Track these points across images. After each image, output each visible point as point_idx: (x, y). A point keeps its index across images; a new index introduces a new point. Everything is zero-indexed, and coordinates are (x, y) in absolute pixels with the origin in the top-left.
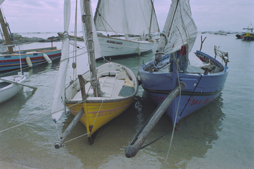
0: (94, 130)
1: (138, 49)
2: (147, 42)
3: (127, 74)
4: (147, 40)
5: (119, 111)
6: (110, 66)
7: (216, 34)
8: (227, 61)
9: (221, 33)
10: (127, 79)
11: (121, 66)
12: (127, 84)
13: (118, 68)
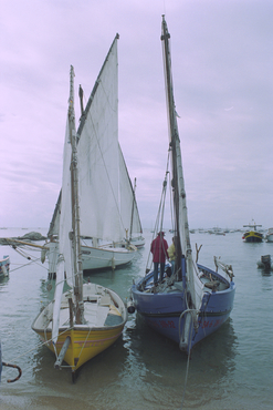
0: (79, 364)
1: (112, 261)
2: (125, 250)
3: (112, 299)
4: (123, 246)
5: (107, 344)
6: (89, 288)
7: (211, 233)
8: (232, 276)
9: (217, 232)
10: (112, 306)
11: (104, 289)
12: (112, 312)
13: (99, 291)
